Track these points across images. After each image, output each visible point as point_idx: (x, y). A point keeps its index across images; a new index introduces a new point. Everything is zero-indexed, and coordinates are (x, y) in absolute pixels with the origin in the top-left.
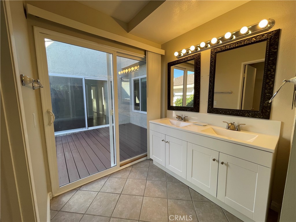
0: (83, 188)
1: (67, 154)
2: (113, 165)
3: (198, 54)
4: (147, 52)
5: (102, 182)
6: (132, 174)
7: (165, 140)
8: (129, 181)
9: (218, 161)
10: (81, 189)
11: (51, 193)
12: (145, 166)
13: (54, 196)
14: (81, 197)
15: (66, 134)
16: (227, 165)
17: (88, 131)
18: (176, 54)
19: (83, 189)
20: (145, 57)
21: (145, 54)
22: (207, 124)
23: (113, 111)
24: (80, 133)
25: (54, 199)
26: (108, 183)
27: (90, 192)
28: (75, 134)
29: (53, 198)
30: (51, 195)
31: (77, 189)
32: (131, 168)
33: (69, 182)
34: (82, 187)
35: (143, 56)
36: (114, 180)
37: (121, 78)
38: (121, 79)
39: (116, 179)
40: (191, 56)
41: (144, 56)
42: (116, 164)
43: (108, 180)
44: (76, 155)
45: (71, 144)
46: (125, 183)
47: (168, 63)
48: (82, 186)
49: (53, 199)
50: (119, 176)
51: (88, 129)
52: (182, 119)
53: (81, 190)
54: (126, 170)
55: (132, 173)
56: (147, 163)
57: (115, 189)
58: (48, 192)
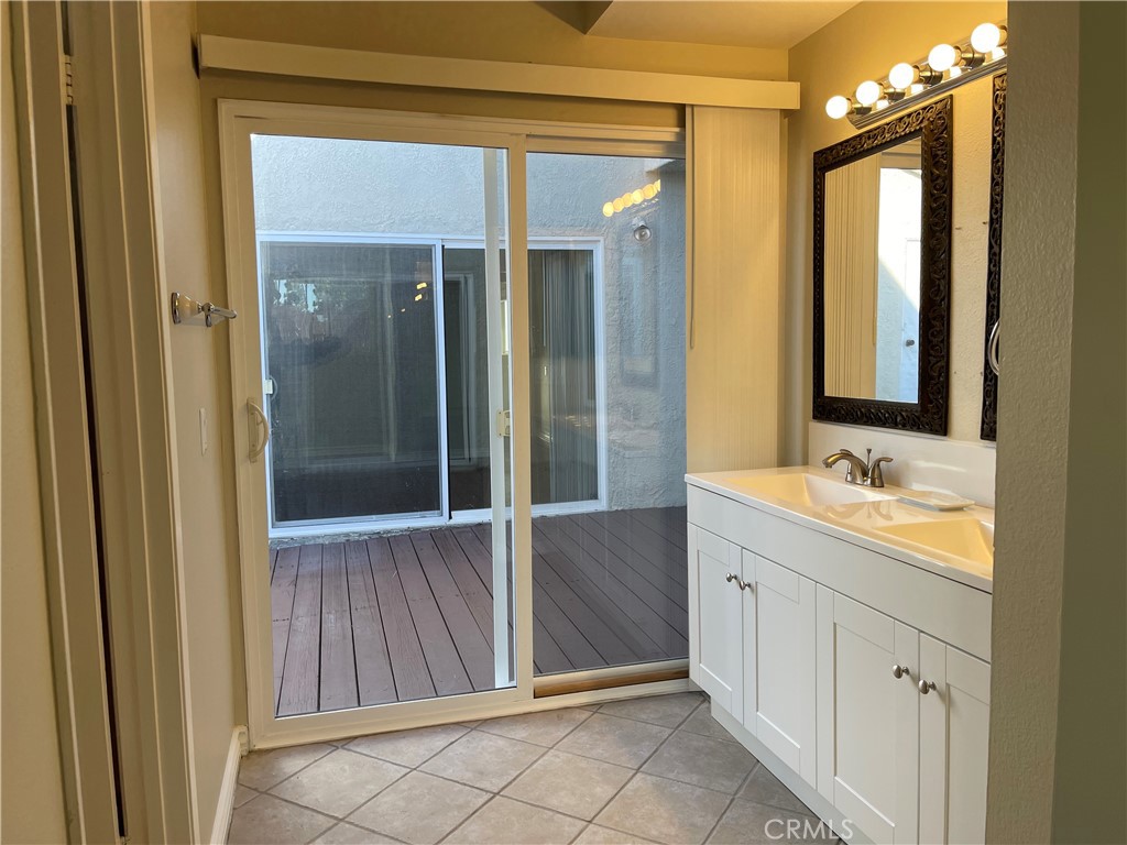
0: (358, 745)
1: (330, 619)
2: (501, 679)
3: (939, 106)
4: (688, 110)
5: (439, 741)
6: (583, 736)
7: (739, 576)
8: (555, 759)
9: (916, 679)
10: (351, 746)
11: (244, 729)
12: (660, 718)
13: (252, 747)
14: (344, 770)
15: (347, 535)
16: (946, 698)
17: (451, 529)
18: (837, 108)
19: (358, 750)
20: (682, 137)
21: (682, 123)
22: (968, 502)
23: (508, 415)
24: (412, 535)
25: (254, 756)
26: (459, 748)
27: (381, 762)
28: (386, 541)
29: (250, 752)
30: (245, 740)
31: (334, 744)
32: (586, 714)
33: (316, 710)
34: (356, 741)
35: (668, 133)
36: (491, 743)
37: (643, 227)
38: (641, 236)
39: (501, 742)
40: (909, 115)
41: (677, 130)
42: (514, 683)
43: (464, 739)
44: (367, 632)
45: (357, 581)
46: (535, 761)
47: (815, 153)
48: (356, 738)
49: (250, 756)
50: (520, 732)
51: (452, 522)
52: (865, 474)
53: (349, 750)
54: (560, 718)
55: (582, 733)
56: (679, 710)
57: (482, 773)
58: (236, 723)
